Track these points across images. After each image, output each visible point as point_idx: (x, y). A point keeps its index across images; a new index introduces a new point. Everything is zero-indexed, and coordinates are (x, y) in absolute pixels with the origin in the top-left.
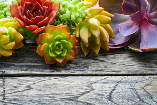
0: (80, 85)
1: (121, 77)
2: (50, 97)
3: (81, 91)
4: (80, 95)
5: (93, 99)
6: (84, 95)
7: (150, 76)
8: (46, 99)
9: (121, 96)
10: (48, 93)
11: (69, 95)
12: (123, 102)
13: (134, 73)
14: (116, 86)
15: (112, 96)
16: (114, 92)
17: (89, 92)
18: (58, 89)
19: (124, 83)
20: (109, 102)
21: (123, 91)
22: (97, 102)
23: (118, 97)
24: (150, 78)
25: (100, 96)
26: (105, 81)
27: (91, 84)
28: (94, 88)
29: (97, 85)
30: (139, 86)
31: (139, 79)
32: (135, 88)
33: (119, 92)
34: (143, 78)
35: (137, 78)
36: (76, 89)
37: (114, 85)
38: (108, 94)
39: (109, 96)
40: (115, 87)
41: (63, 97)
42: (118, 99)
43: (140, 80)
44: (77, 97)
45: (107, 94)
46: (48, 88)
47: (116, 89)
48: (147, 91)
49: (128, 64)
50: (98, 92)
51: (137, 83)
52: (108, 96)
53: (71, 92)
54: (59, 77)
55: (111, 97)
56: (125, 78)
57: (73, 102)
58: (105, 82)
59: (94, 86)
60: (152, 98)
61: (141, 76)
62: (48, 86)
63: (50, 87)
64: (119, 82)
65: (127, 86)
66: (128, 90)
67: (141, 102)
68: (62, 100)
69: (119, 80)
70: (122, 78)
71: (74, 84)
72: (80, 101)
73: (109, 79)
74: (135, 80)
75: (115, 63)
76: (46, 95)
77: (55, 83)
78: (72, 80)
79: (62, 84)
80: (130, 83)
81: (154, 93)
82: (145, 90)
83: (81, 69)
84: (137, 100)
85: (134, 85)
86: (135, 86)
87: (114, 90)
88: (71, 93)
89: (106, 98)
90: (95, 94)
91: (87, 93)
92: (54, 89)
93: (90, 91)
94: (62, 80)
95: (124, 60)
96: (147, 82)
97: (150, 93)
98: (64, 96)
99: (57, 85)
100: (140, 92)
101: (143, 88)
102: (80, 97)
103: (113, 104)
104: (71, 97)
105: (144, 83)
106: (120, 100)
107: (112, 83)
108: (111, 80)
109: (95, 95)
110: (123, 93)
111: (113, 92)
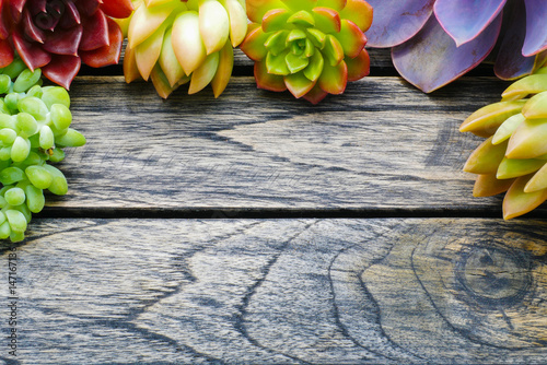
0: (152, 261)
1: (295, 222)
2: (47, 311)
3: (151, 285)
4: (144, 302)
5: (184, 321)
6: (157, 304)
7: (393, 221)
8: (32, 321)
9: (276, 312)
10: (42, 293)
11: (109, 301)
12: (280, 336)
13: (341, 206)
14: (271, 263)
15: (249, 308)
16: (258, 289)
17: (177, 289)
18: (76, 276)
19: (299, 254)
20: (235, 333)
21: (289, 286)
22: (195, 335)
23: (266, 315)
24: (391, 227)
25: (208, 309)
26: (238, 240)
27: (190, 253)
28: (195, 274)
29: (208, 258)
30: (347, 267)
31: (355, 233)
32: (332, 273)
33: (275, 290)
34: (369, 228)
35: (347, 230)
36: (136, 278)
37: (262, 261)
38: (237, 300)
39: (240, 308)
40: (265, 270)
41: (87, 312)
42: (265, 321)
43: (356, 237)
44: (135, 312)
45: (233, 301)
46: (45, 273)
47: (268, 277)
48: (369, 287)
49: (329, 165)
50: (206, 292)
51: (342, 251)
52: (236, 311)
53: (115, 290)
54: (89, 221)
55: (244, 312)
56: (308, 227)
57: (117, 332)
58: (237, 245)
59: (196, 262)
60: (378, 321)
61: (364, 222)
62: (47, 263)
63: (50, 269)
64: (284, 247)
65: (306, 265)
66: (308, 283)
67: (339, 336)
68: (85, 325)
69: (286, 239)
70: (296, 228)
71: (131, 253)
72: (140, 330)
73: (254, 234)
74: (338, 236)
75: (286, 156)
76: (35, 300)
77: (72, 247)
78: (129, 234)
79: (94, 255)
80: (320, 253)
81: (393, 296)
82: (362, 285)
83: (167, 187)
84: (329, 327)
85: (333, 261)
86: (335, 265)
87: (259, 282)
88: (117, 294)
89: (227, 318)
90: (194, 299)
91: (168, 294)
92: (65, 277)
93: (181, 284)
94: (95, 234)
95: (320, 146)
96: (376, 249)
97: (377, 298)
98: (92, 306)
99: (77, 259)
100: (346, 291)
101: (359, 276)
102: (142, 311)
103: (247, 343)
104: (115, 310)
105: (366, 254)
106: (271, 329)
107: (259, 252)
108: (257, 238)
109: (194, 305)
110: (288, 298)
111: (254, 292)
